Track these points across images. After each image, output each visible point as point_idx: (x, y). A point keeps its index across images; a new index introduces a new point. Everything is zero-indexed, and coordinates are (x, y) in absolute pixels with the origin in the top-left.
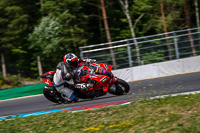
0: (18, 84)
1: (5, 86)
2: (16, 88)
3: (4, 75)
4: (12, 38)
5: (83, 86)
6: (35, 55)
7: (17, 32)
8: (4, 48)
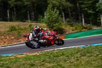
0: (90, 29)
1: (84, 30)
2: (89, 31)
3: (84, 24)
4: (88, 5)
5: (42, 41)
6: (99, 14)
7: (90, 2)
8: (84, 10)
